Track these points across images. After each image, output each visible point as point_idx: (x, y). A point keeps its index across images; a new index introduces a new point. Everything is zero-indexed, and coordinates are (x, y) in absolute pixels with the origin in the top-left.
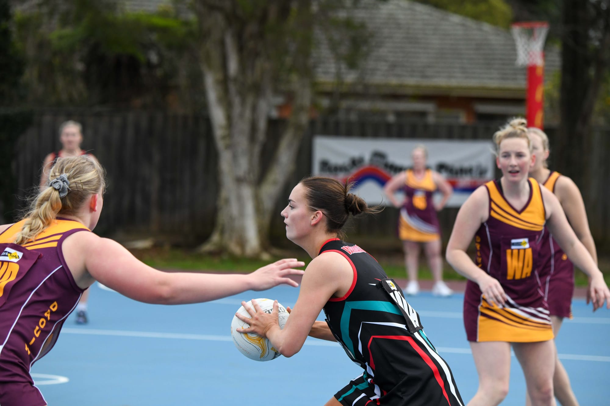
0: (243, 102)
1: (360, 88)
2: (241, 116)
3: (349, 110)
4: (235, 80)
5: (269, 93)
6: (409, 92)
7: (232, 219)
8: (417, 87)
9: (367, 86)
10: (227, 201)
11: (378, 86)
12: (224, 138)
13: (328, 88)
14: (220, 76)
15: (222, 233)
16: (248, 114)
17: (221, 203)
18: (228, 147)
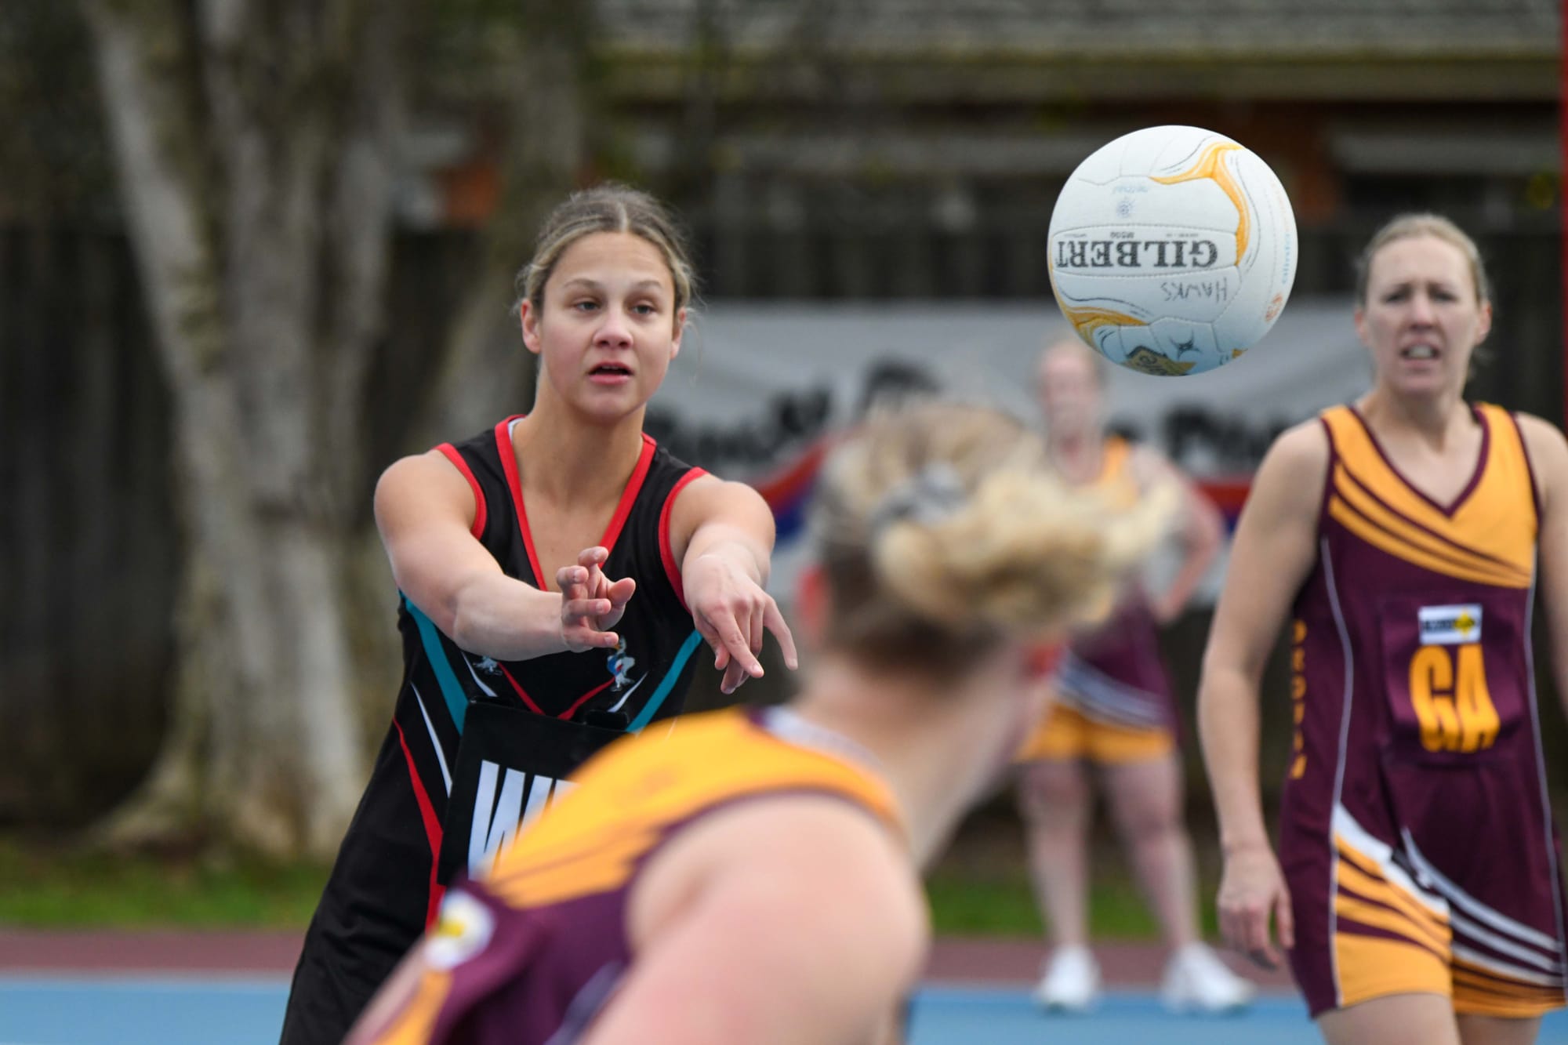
0: (277, 157)
1: (805, 79)
2: (272, 219)
3: (761, 178)
4: (236, 59)
5: (392, 113)
6: (1032, 85)
7: (243, 688)
8: (1069, 63)
9: (835, 68)
10: (220, 610)
11: (887, 66)
12: (193, 322)
13: (663, 82)
14: (166, 44)
15: (203, 754)
16: (299, 209)
17: (191, 620)
18: (215, 363)
